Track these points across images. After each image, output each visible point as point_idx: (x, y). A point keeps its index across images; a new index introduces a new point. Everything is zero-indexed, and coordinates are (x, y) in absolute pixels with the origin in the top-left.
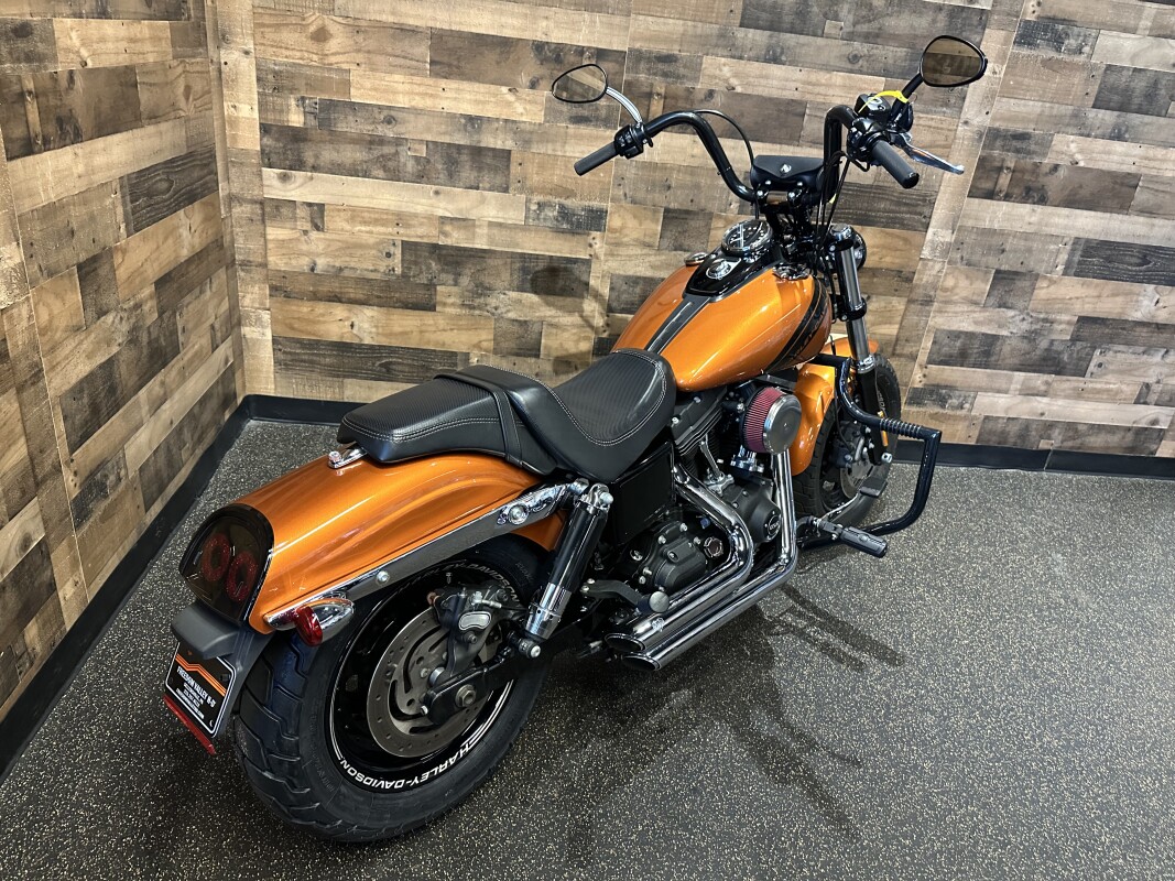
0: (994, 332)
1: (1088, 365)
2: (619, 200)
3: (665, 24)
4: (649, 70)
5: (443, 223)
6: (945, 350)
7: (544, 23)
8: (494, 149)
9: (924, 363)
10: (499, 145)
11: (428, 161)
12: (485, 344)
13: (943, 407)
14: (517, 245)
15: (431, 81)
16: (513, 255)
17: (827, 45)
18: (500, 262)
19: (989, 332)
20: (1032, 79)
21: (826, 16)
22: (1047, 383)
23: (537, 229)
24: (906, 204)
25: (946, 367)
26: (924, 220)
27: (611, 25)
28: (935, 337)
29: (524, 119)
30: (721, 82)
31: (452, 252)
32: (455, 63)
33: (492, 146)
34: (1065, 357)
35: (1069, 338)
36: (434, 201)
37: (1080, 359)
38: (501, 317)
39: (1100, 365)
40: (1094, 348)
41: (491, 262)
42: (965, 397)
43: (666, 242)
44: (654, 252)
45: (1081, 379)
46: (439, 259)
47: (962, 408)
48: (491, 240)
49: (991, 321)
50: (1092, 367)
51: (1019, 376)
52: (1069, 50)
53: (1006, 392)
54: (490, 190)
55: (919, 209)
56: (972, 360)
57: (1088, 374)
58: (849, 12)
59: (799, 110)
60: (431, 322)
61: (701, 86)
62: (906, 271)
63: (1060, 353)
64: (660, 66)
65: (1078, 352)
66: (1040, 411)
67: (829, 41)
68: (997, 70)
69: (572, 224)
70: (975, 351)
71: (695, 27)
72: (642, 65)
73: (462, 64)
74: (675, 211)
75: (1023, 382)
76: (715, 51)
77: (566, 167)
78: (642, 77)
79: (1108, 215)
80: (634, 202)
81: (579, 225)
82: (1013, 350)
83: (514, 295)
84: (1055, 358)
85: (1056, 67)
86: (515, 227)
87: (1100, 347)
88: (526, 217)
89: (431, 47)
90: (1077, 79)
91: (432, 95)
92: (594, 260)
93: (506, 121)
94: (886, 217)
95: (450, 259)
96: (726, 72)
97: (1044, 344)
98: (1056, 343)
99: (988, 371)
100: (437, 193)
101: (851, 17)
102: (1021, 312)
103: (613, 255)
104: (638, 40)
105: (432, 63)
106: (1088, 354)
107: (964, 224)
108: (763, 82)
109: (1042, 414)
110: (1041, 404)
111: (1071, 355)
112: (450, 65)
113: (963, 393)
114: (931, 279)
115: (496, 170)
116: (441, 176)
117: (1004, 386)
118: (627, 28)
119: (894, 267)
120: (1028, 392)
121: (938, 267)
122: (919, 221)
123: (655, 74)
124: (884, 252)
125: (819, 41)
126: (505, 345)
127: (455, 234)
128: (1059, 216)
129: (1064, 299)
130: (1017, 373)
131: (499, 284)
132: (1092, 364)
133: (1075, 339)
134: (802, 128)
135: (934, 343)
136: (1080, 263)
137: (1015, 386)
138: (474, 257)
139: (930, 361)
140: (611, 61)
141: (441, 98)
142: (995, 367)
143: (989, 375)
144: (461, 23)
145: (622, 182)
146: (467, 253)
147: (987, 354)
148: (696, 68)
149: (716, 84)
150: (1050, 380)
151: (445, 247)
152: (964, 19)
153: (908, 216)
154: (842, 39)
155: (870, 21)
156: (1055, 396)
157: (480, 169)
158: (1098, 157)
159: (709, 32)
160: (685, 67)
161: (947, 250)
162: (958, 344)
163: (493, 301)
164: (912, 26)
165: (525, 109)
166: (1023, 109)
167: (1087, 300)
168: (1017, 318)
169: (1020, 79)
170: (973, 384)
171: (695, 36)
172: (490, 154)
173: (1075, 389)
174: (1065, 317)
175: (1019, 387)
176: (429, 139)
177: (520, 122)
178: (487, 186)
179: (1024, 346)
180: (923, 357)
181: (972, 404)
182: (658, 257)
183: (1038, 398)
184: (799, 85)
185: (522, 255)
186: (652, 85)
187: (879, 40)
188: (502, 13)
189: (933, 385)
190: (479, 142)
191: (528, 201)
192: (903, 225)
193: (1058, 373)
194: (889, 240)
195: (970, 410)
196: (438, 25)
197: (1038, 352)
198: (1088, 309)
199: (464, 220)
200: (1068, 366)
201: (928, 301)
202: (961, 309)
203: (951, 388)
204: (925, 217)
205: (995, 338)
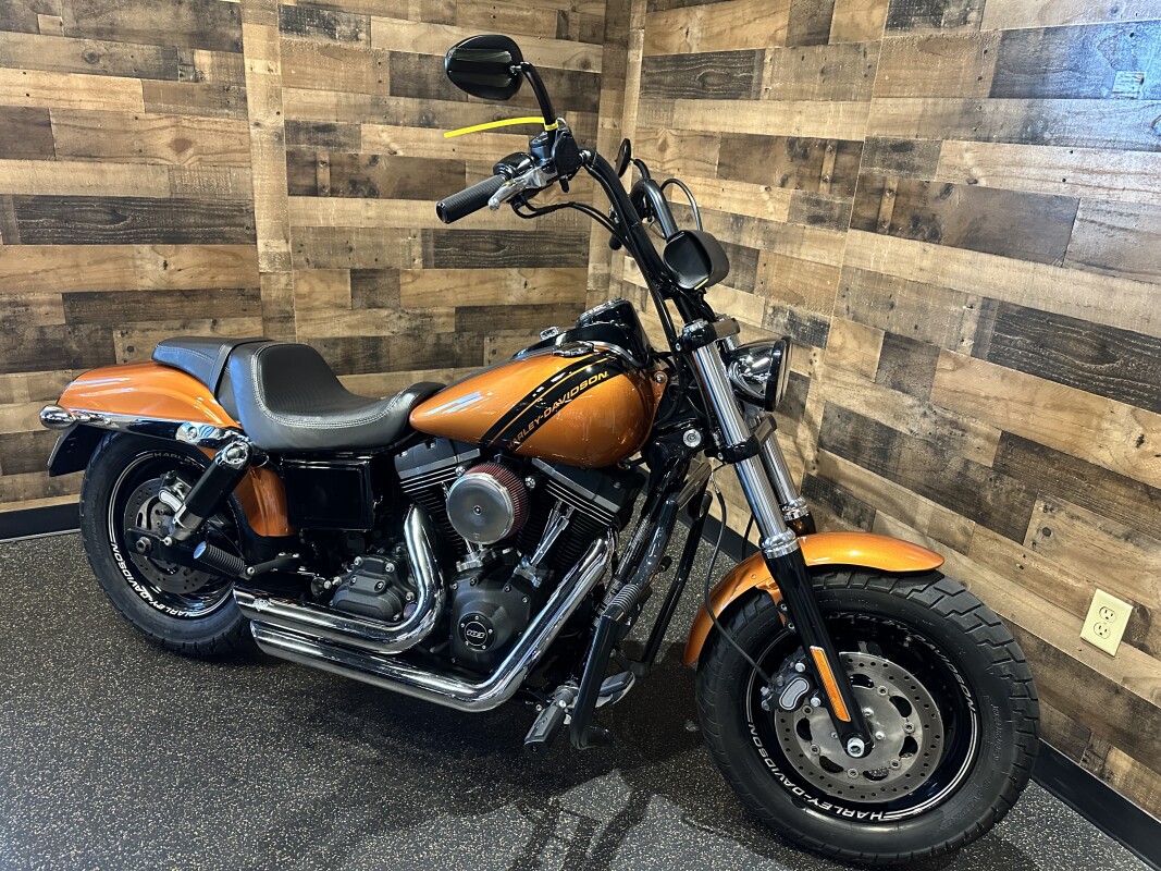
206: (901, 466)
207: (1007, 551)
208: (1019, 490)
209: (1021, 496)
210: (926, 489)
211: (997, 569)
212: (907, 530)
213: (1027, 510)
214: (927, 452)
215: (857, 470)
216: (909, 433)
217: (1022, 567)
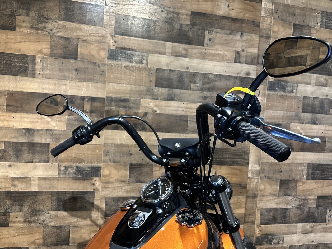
0: (285, 207)
1: (326, 217)
2: (107, 162)
3: (122, 86)
4: (116, 105)
5: (13, 181)
6: (266, 217)
7: (64, 87)
8: (41, 143)
9: (259, 225)
10: (43, 141)
11: (5, 151)
12: (38, 241)
13: (271, 244)
14: (54, 188)
15: (7, 114)
16: (52, 193)
17: (193, 93)
18: (45, 197)
19: (283, 207)
20: (277, 103)
21: (191, 82)
22: (312, 227)
23: (65, 179)
24: (237, 155)
25: (269, 225)
26: (246, 161)
27: (97, 87)
28: (261, 212)
29: (56, 129)
30: (150, 109)
31: (19, 195)
32: (20, 105)
33: (40, 142)
34: (316, 214)
35: (315, 206)
36: (9, 170)
37: (322, 215)
38: (46, 225)
39: (330, 216)
40: (326, 209)
41: (40, 198)
42: (279, 238)
43: (132, 179)
44: (126, 184)
45: (325, 223)
46: (11, 199)
47: (279, 244)
48: (40, 186)
49: (283, 202)
50: (327, 218)
51: (300, 225)
52: (288, 92)
53: (296, 233)
54: (39, 162)
55: (243, 157)
56: (278, 221)
57: (327, 221)
58: (200, 80)
59: (185, 119)
60: (7, 233)
61: (141, 111)
62: (243, 183)
63: (313, 213)
64: (122, 103)
65: (321, 211)
66: (312, 240)
67: (194, 92)
68: (263, 100)
69: (83, 175)
70: (279, 216)
71: (135, 87)
72: (113, 104)
73: (23, 106)
74: (135, 165)
75: (302, 228)
76: (146, 97)
77: (79, 149)
78: (114, 108)
79: (318, 153)
80: (114, 162)
81: (87, 175)
82: (294, 214)
83: (53, 213)
84: (312, 215)
85: (285, 98)
86: (53, 179)
87: (328, 209)
88: (59, 174)
89: (7, 99)
90: (294, 102)
91: (7, 120)
92: (96, 191)
93: (47, 130)
94: (230, 161)
95: (18, 198)
96: (152, 105)
97: (306, 210)
98: (311, 209)
99: (286, 225)
100: (10, 166)
101: (201, 82)
102: (294, 197)
103: (105, 188)
104: (110, 93)
105: (7, 106)
106: (324, 212)
107: (263, 161)
108: (168, 108)
109: (313, 241)
110: (311, 237)
111: (318, 213)
112: (17, 107)
113: (278, 237)
114: (254, 187)
115: (42, 153)
116: (12, 158)
117: (294, 231)
118: (104, 88)
119: (237, 183)
120: (305, 232)
121: (256, 181)
122: (244, 162)
123: (120, 107)
124: (232, 176)
125: (189, 91)
126: (49, 240)
127: (20, 186)
128: (299, 155)
129: (310, 189)
130: (298, 224)
131: (45, 208)
132: (327, 216)
133: (318, 206)
134: (187, 126)
135: (261, 215)
136: (312, 174)
137: (299, 230)
138: (30, 196)
139: (262, 223)
140: (98, 102)
141: (12, 121)
142: (289, 223)
143: (287, 227)
144: (22, 88)
145: (108, 154)
146: (27, 194)
147: (284, 217)
148: (138, 104)
149: (148, 110)
150: (313, 226)
151: (15, 192)
152: (247, 81)
153: (239, 160)
154: (199, 90)
155: (209, 83)
156: (316, 232)
157: (33, 153)
158: (309, 131)
159: (142, 89)
160: (133, 103)
161: (258, 173)
162: (271, 214)
163: (41, 218)
164: (226, 85)
165: (56, 124)
166: (276, 114)
167: (319, 189)
168: (293, 200)
169: (273, 103)
170: (281, 232)
171: (136, 91)
172: (39, 145)
173: (323, 228)
174: (312, 197)
175: (301, 230)
176: (6, 140)
177: (54, 130)
178: (38, 160)
179: (299, 211)
180: (258, 222)
181: (283, 241)
182: (129, 187)
183: (310, 234)
184: (183, 109)
185: (58, 193)
186: (118, 111)
187: (214, 90)
188: (43, 83)
189: (265, 234)
190: (33, 140)
191: (59, 166)
192: (238, 164)
193: (315, 222)
194: (233, 171)
195: (283, 244)
196: (11, 89)
197: (305, 214)
198: (320, 193)
199: (25, 178)
200: (318, 218)
201: (255, 196)
202: (269, 198)
203: (273, 235)
204: (246, 160)
205: (286, 209)
206: (291, 218)
207: (323, 226)
208: (323, 209)
209: (324, 210)
210: (299, 221)
211: (321, 232)
212: (295, 236)
213: (325, 213)
214: (298, 210)
215: (276, 226)
216: (291, 207)
217: (326, 228)
